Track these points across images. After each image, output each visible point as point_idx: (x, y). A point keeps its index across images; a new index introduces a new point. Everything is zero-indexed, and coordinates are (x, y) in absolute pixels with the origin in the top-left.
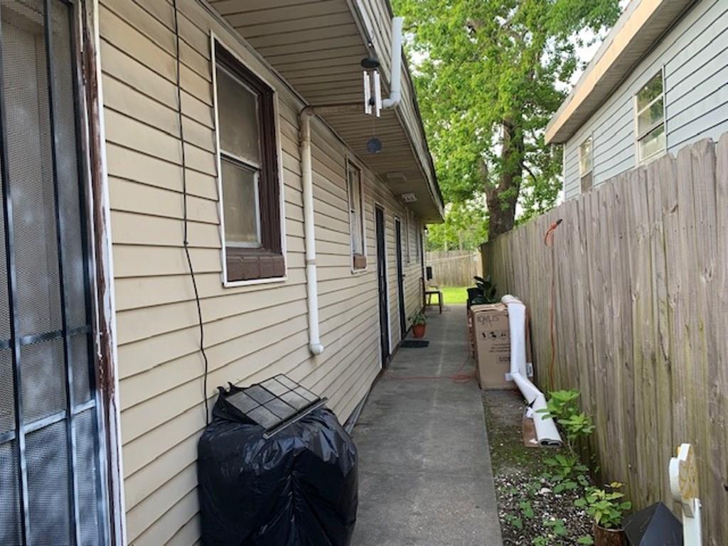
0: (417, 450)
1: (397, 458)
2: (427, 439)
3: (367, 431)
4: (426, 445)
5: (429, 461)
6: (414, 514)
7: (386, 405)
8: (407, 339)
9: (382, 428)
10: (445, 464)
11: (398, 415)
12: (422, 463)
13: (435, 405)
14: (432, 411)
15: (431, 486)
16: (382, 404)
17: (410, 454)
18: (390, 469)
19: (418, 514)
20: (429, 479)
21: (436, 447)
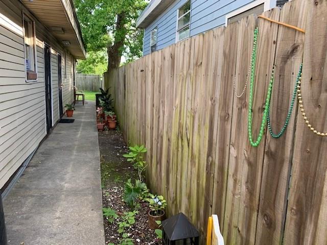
0: (62, 179)
1: (50, 185)
2: (68, 173)
3: (34, 170)
4: (67, 177)
5: (68, 185)
6: (57, 218)
7: (48, 155)
8: (63, 118)
9: (43, 168)
10: (77, 186)
11: (54, 160)
12: (64, 187)
13: (75, 154)
14: (73, 157)
15: (68, 200)
16: (45, 154)
17: (58, 182)
18: (45, 192)
19: (59, 218)
20: (67, 196)
21: (73, 177)
